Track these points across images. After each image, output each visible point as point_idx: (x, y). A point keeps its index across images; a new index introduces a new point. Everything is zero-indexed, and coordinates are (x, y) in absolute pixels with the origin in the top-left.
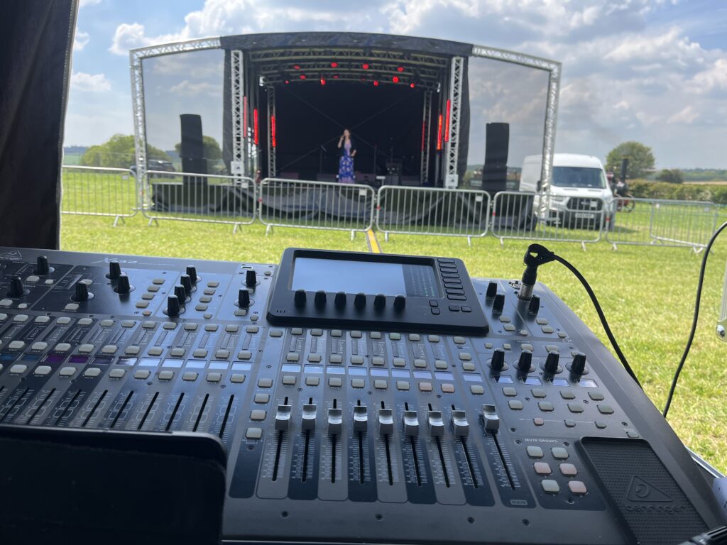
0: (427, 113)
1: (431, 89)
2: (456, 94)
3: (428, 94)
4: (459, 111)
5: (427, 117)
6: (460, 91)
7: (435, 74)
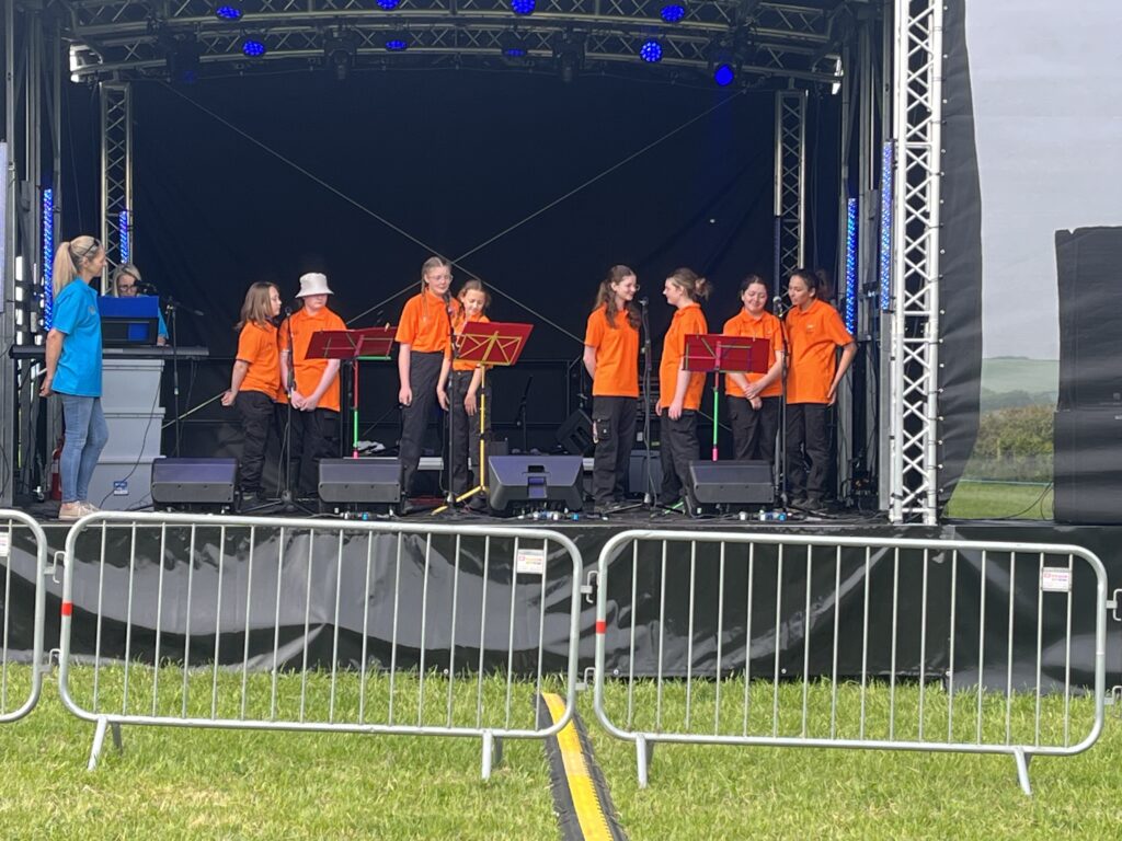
0: (790, 180)
1: (801, 84)
2: (918, 114)
3: (793, 102)
4: (933, 183)
5: (790, 199)
6: (934, 100)
7: (819, 26)
